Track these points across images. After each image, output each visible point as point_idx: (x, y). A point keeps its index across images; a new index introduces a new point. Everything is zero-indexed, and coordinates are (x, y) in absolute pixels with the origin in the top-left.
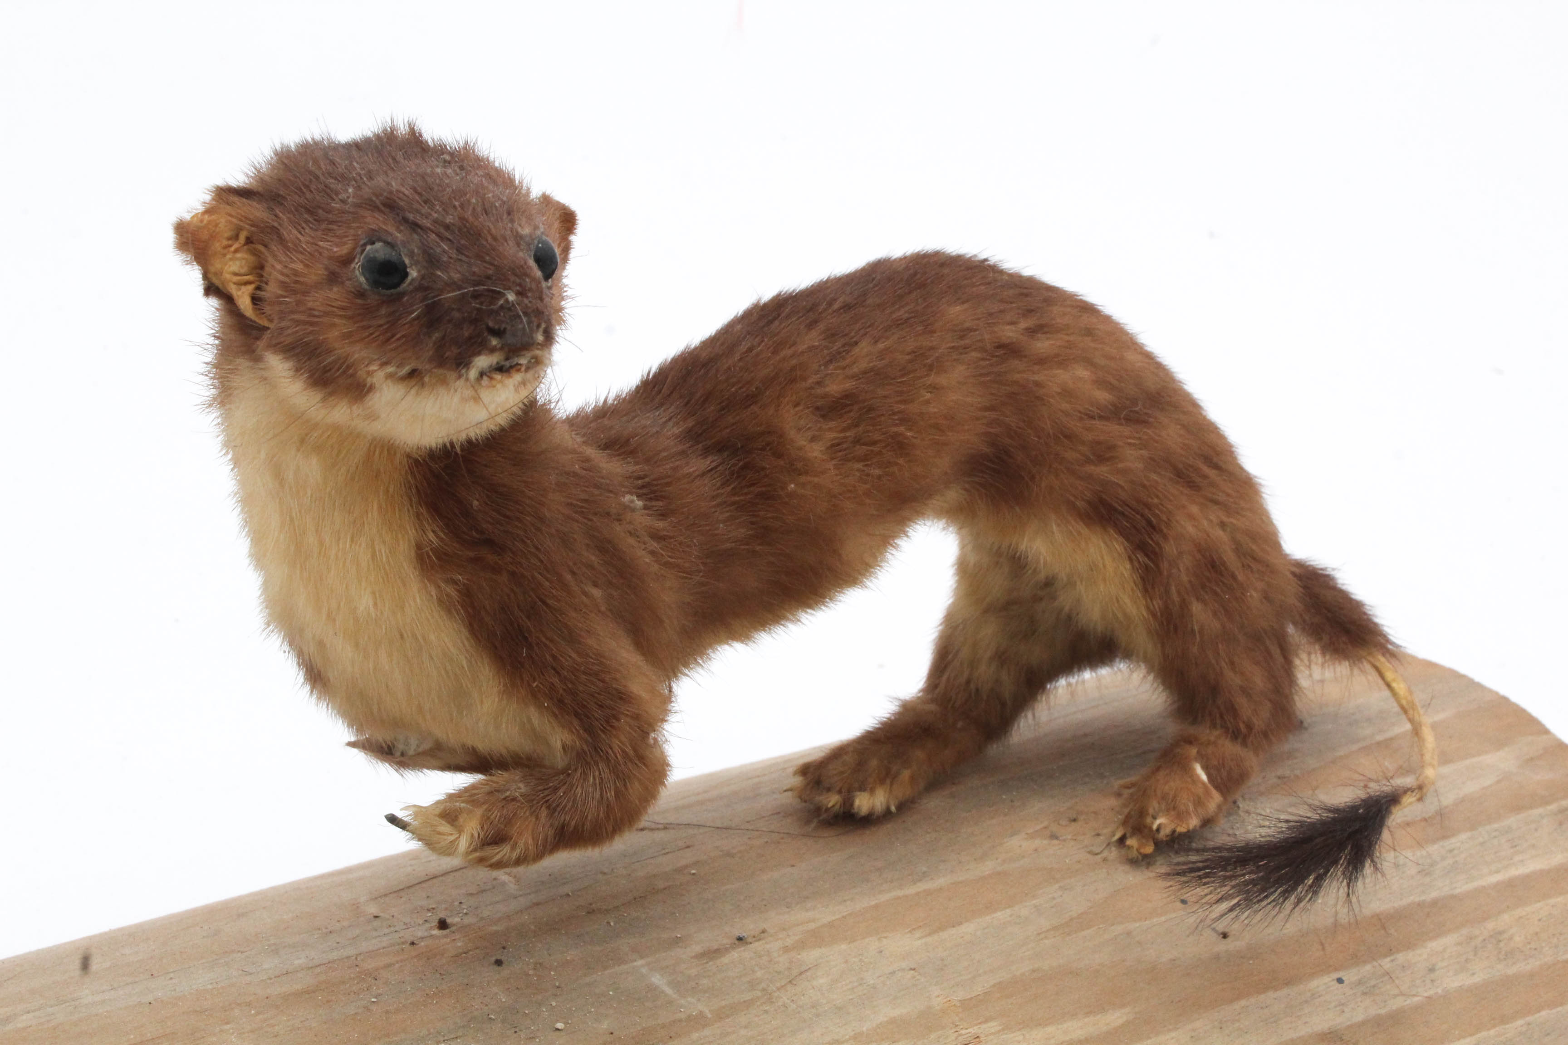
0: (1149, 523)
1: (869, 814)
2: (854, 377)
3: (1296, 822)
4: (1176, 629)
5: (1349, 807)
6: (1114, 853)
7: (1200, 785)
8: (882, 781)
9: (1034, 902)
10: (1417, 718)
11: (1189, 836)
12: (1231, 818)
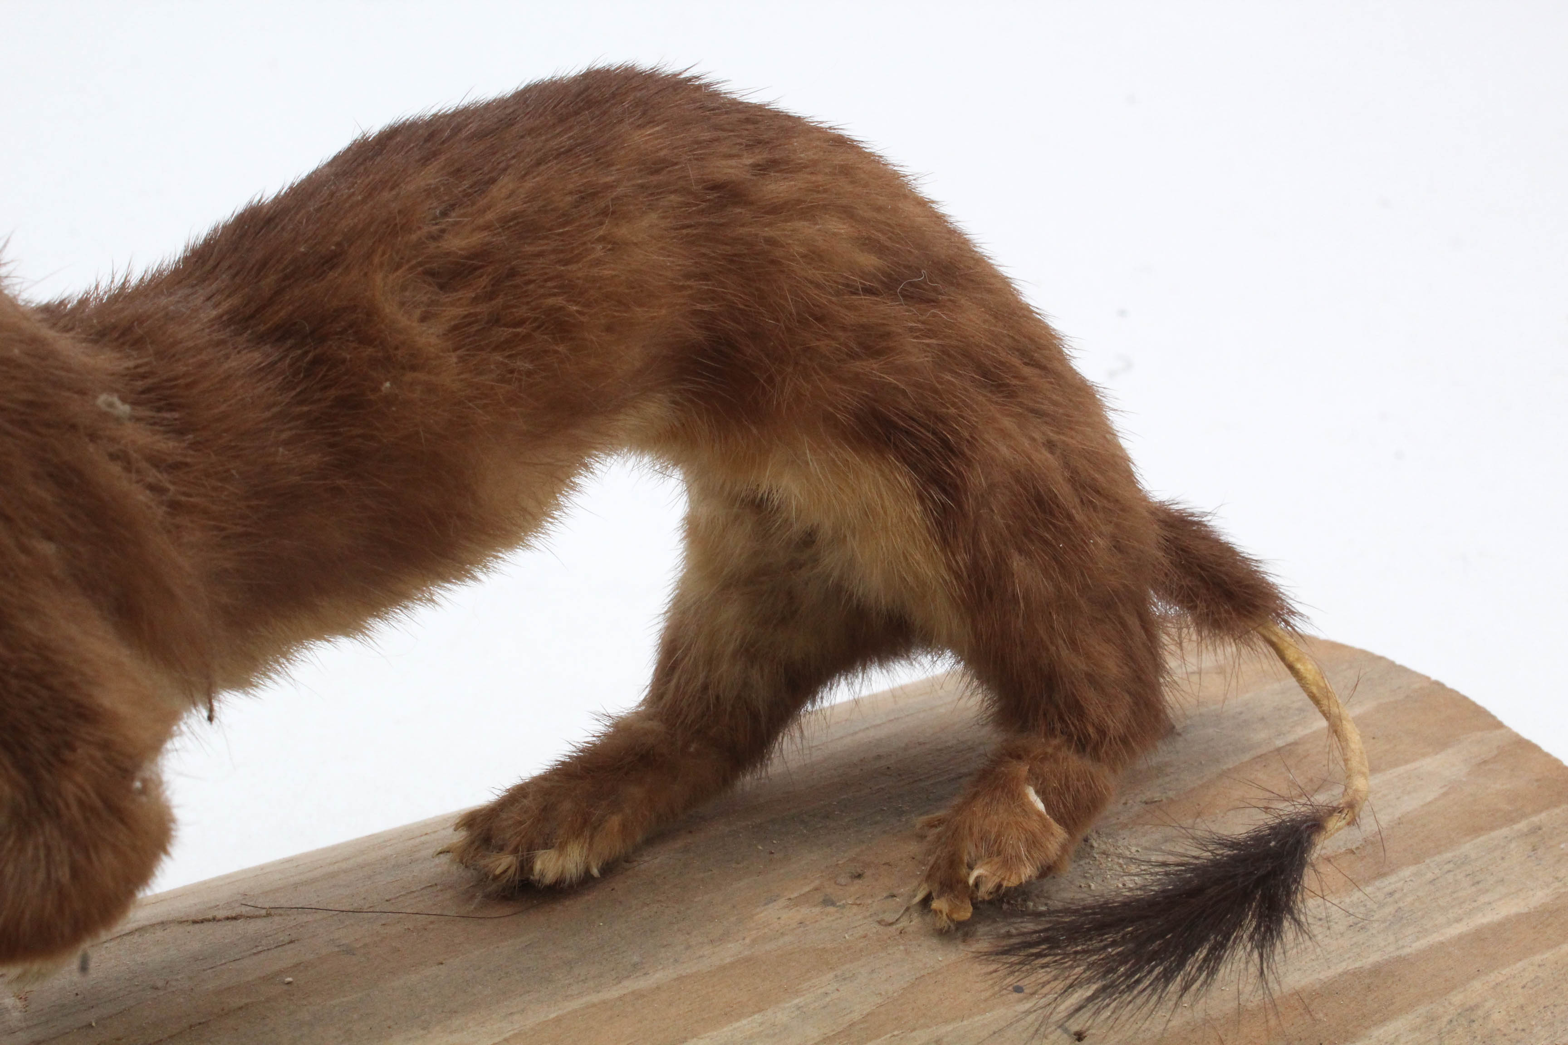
0: (945, 442)
1: (556, 882)
2: (487, 227)
3: (1178, 865)
4: (990, 595)
5: (1252, 838)
6: (915, 922)
7: (1035, 817)
8: (576, 833)
9: (796, 1001)
10: (1334, 710)
11: (1023, 892)
12: (1082, 863)
